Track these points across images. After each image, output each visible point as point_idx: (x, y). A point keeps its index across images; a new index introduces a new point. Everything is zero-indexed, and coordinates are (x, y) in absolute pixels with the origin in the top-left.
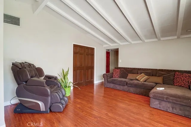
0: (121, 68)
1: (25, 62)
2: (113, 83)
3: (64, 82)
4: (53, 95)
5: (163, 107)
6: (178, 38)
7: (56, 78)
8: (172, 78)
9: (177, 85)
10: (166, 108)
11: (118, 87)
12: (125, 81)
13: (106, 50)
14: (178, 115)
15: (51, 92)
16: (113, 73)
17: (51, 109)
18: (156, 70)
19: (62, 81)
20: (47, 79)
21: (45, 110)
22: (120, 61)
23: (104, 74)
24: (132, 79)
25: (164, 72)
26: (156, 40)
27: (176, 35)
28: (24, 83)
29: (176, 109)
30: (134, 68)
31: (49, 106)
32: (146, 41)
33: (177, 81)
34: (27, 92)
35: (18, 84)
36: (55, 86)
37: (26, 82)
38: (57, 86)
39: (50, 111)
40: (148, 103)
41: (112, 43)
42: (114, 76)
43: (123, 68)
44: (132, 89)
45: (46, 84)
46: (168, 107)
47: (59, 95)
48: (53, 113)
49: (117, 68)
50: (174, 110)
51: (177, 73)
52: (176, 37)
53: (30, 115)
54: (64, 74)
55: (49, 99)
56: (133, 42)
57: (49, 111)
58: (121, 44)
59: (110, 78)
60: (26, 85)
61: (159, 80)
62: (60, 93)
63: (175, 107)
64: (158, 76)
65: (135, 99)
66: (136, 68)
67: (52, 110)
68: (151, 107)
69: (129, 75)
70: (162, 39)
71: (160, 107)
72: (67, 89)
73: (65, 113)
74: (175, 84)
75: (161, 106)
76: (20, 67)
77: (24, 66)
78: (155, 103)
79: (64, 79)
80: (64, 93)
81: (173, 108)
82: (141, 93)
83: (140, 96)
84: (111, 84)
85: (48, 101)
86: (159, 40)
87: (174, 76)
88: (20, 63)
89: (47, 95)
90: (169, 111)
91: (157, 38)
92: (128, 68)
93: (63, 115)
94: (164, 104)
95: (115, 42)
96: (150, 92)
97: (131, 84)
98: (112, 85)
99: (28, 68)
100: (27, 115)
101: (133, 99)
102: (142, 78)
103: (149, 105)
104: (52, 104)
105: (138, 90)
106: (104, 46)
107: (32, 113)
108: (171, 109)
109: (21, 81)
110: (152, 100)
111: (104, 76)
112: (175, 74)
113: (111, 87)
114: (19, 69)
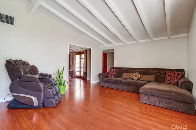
0: (117, 68)
1: (19, 60)
2: (108, 82)
3: (59, 80)
4: (47, 91)
5: (151, 102)
6: (169, 38)
7: (50, 76)
8: (163, 76)
9: (167, 83)
10: (153, 102)
11: (113, 86)
12: (119, 80)
13: (103, 51)
14: (164, 109)
15: (44, 88)
16: (108, 73)
17: (44, 104)
18: (149, 69)
19: (57, 79)
20: (42, 77)
21: (37, 105)
22: (116, 61)
23: (99, 74)
24: (126, 78)
25: (156, 71)
26: (149, 40)
27: (167, 36)
28: (18, 79)
29: (162, 103)
31: (42, 102)
32: (140, 41)
33: (167, 79)
34: (21, 88)
35: (12, 80)
36: (49, 83)
37: (20, 78)
38: (51, 83)
39: (44, 106)
40: (139, 99)
41: (108, 44)
42: (109, 76)
43: (118, 68)
45: (39, 80)
46: (156, 102)
47: (52, 91)
48: (47, 108)
49: (113, 68)
50: (161, 104)
51: (168, 71)
52: (166, 38)
53: (24, 110)
54: (59, 73)
55: (42, 94)
56: (128, 43)
57: (42, 106)
58: (117, 44)
59: (105, 78)
60: (20, 81)
61: (151, 78)
62: (53, 90)
63: (161, 101)
64: (151, 75)
65: (127, 96)
66: (131, 68)
67: (46, 105)
68: (141, 102)
69: (124, 74)
70: (154, 39)
71: (148, 102)
72: (62, 87)
73: (58, 108)
74: (166, 81)
75: (150, 101)
76: (14, 64)
77: (18, 63)
78: (144, 99)
79: (59, 77)
80: (58, 90)
81: (159, 102)
82: (134, 91)
83: (134, 94)
84: (106, 83)
85: (41, 97)
86: (152, 40)
87: (165, 75)
88: (14, 61)
89: (40, 90)
90: (156, 105)
91: (149, 38)
92: (124, 68)
93: (55, 109)
94: (152, 99)
95: (111, 43)
96: (140, 89)
97: (125, 83)
98: (107, 85)
99: (22, 65)
100: (21, 110)
101: (126, 96)
102: (135, 76)
103: (139, 100)
104: (45, 99)
105: (132, 88)
106: (101, 47)
107: (26, 108)
108: (158, 103)
109: (15, 77)
110: (142, 96)
111: (100, 75)
112: (166, 73)
113: (106, 86)
114: (12, 66)
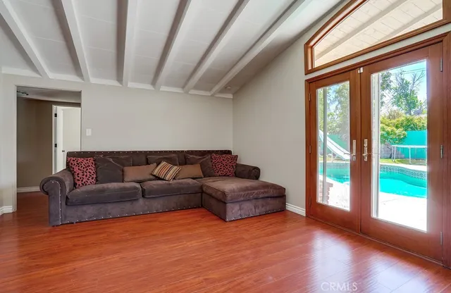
0: (93, 153)
8: (210, 164)
9: (219, 176)
22: (86, 131)
30: (134, 152)
32: (162, 88)
33: (218, 169)
42: (79, 183)
43: (99, 153)
44: (157, 204)
46: (250, 210)
49: (79, 155)
51: (214, 155)
56: (130, 85)
71: (240, 215)
74: (216, 174)
78: (235, 211)
86: (186, 92)
102: (167, 171)
111: (48, 184)
112: (211, 158)
